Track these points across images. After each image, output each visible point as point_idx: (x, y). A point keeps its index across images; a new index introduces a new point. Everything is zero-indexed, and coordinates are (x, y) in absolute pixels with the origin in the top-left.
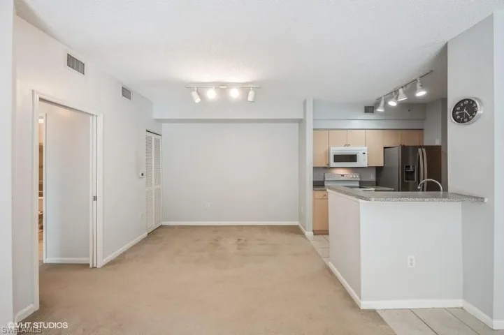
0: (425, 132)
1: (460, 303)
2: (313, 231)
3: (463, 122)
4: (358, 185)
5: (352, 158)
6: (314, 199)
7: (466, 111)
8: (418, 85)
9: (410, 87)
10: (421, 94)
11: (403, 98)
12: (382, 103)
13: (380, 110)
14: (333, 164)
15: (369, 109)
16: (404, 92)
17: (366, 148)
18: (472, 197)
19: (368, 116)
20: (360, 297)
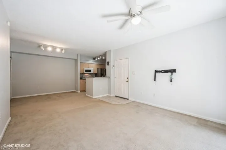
3: (108, 65)
5: (90, 71)
6: (80, 82)
7: (108, 63)
9: (102, 56)
10: (104, 58)
11: (100, 58)
13: (96, 59)
14: (85, 73)
15: (94, 59)
17: (93, 69)
19: (93, 60)
20: (93, 96)
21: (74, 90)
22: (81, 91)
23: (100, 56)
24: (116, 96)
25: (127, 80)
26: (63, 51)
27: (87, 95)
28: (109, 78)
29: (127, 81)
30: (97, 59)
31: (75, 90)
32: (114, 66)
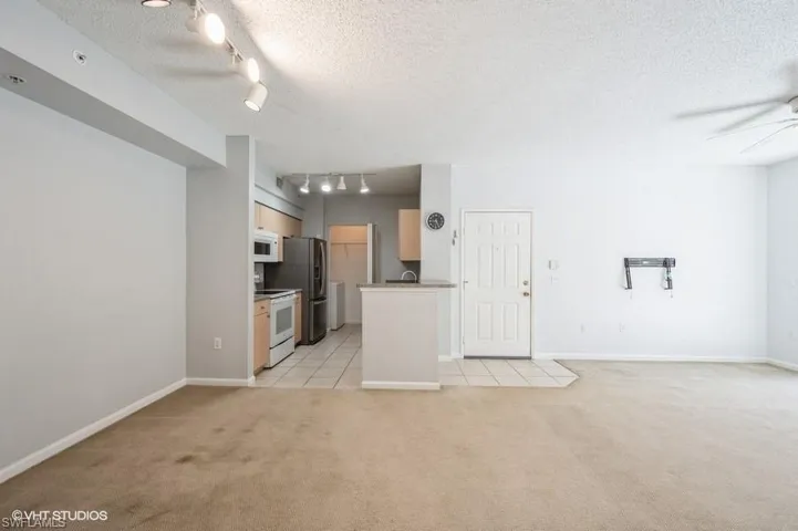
0: (304, 224)
2: (254, 373)
3: (434, 228)
7: (436, 221)
8: (363, 182)
10: (364, 190)
11: (342, 186)
12: (308, 181)
13: (305, 190)
15: (280, 182)
16: (345, 181)
19: (278, 191)
20: (437, 381)
21: (183, 382)
23: (342, 178)
24: (466, 357)
25: (526, 289)
30: (315, 188)
31: (187, 375)
32: (458, 234)
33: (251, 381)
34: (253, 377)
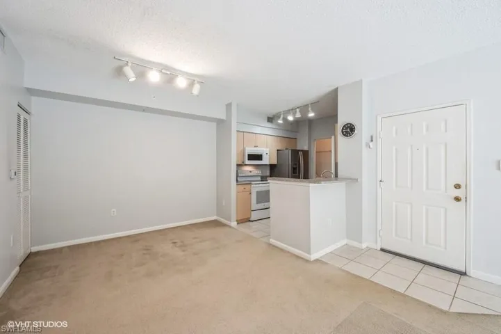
0: (298, 140)
1: (345, 242)
2: (237, 221)
3: (347, 136)
4: (259, 179)
5: (259, 157)
6: (238, 192)
7: (349, 130)
8: (310, 109)
9: (304, 109)
10: (311, 115)
11: (298, 115)
12: (282, 117)
13: (280, 121)
14: (247, 162)
15: (270, 120)
16: (300, 111)
17: (268, 150)
18: (351, 179)
19: (269, 125)
20: (309, 253)
21: (214, 218)
22: (240, 222)
23: (298, 110)
24: (382, 250)
25: (458, 193)
26: (196, 89)
27: (273, 241)
28: (353, 180)
29: (457, 199)
30: (285, 120)
31: (218, 215)
32: (374, 139)
33: (234, 224)
34: (236, 223)
